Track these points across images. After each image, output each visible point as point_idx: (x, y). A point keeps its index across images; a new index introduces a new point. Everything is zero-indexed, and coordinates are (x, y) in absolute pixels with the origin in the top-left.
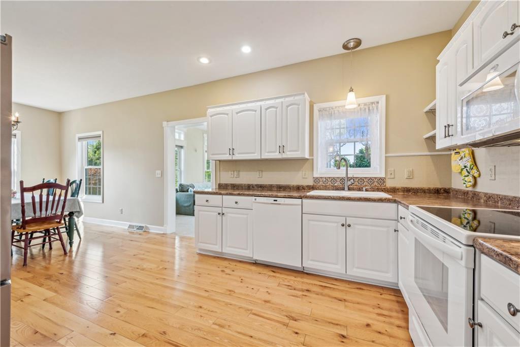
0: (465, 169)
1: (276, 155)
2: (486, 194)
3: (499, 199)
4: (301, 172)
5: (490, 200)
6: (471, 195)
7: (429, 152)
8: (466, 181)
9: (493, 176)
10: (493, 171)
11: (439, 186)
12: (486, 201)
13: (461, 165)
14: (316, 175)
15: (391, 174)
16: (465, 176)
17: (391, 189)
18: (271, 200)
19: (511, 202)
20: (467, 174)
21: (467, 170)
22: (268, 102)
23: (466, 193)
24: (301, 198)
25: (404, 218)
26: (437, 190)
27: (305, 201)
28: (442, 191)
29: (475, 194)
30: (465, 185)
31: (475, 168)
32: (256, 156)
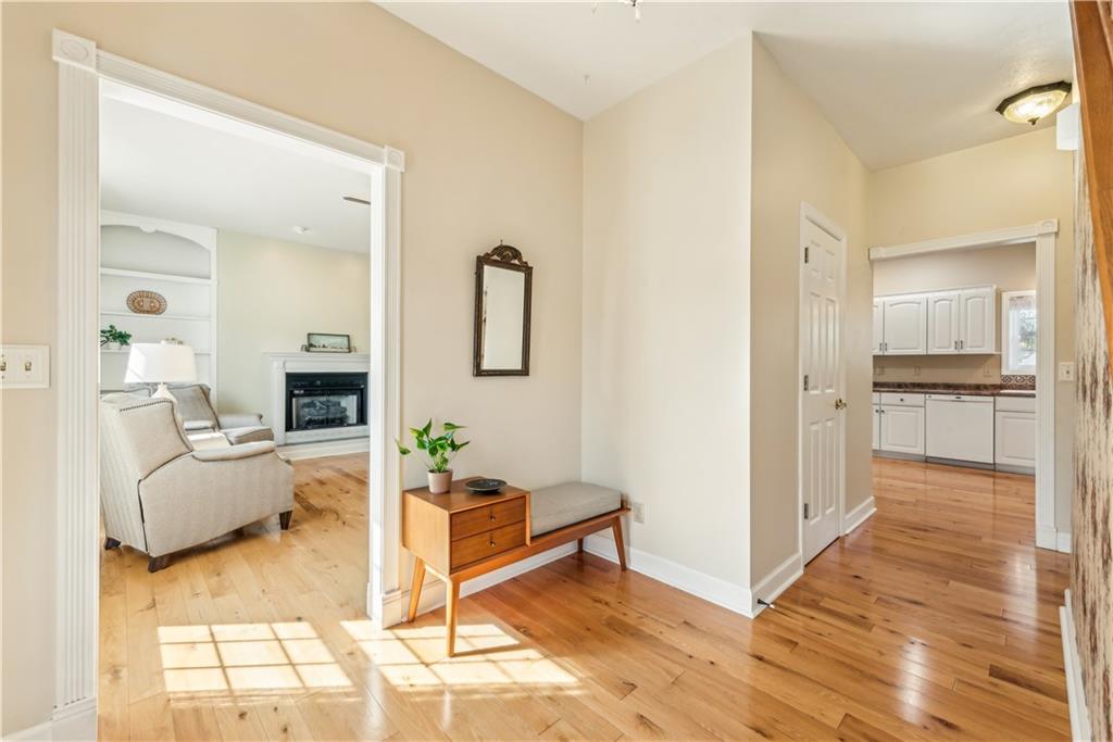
1: (952, 351)
4: (981, 370)
14: (1004, 372)
18: (953, 397)
22: (937, 294)
24: (993, 395)
27: (998, 398)
32: (921, 351)
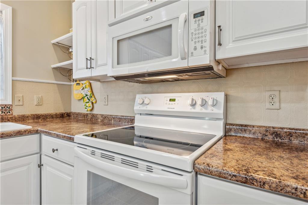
0: (86, 97)
2: (102, 115)
3: (112, 118)
5: (105, 119)
6: (90, 116)
7: (56, 81)
8: (87, 106)
9: (107, 102)
10: (107, 99)
11: (63, 111)
12: (103, 120)
13: (83, 94)
15: (19, 100)
16: (86, 103)
17: (19, 117)
19: (121, 120)
20: (87, 101)
21: (87, 98)
23: (85, 116)
25: (57, 150)
26: (62, 115)
28: (65, 115)
29: (93, 116)
30: (86, 109)
31: (93, 96)
